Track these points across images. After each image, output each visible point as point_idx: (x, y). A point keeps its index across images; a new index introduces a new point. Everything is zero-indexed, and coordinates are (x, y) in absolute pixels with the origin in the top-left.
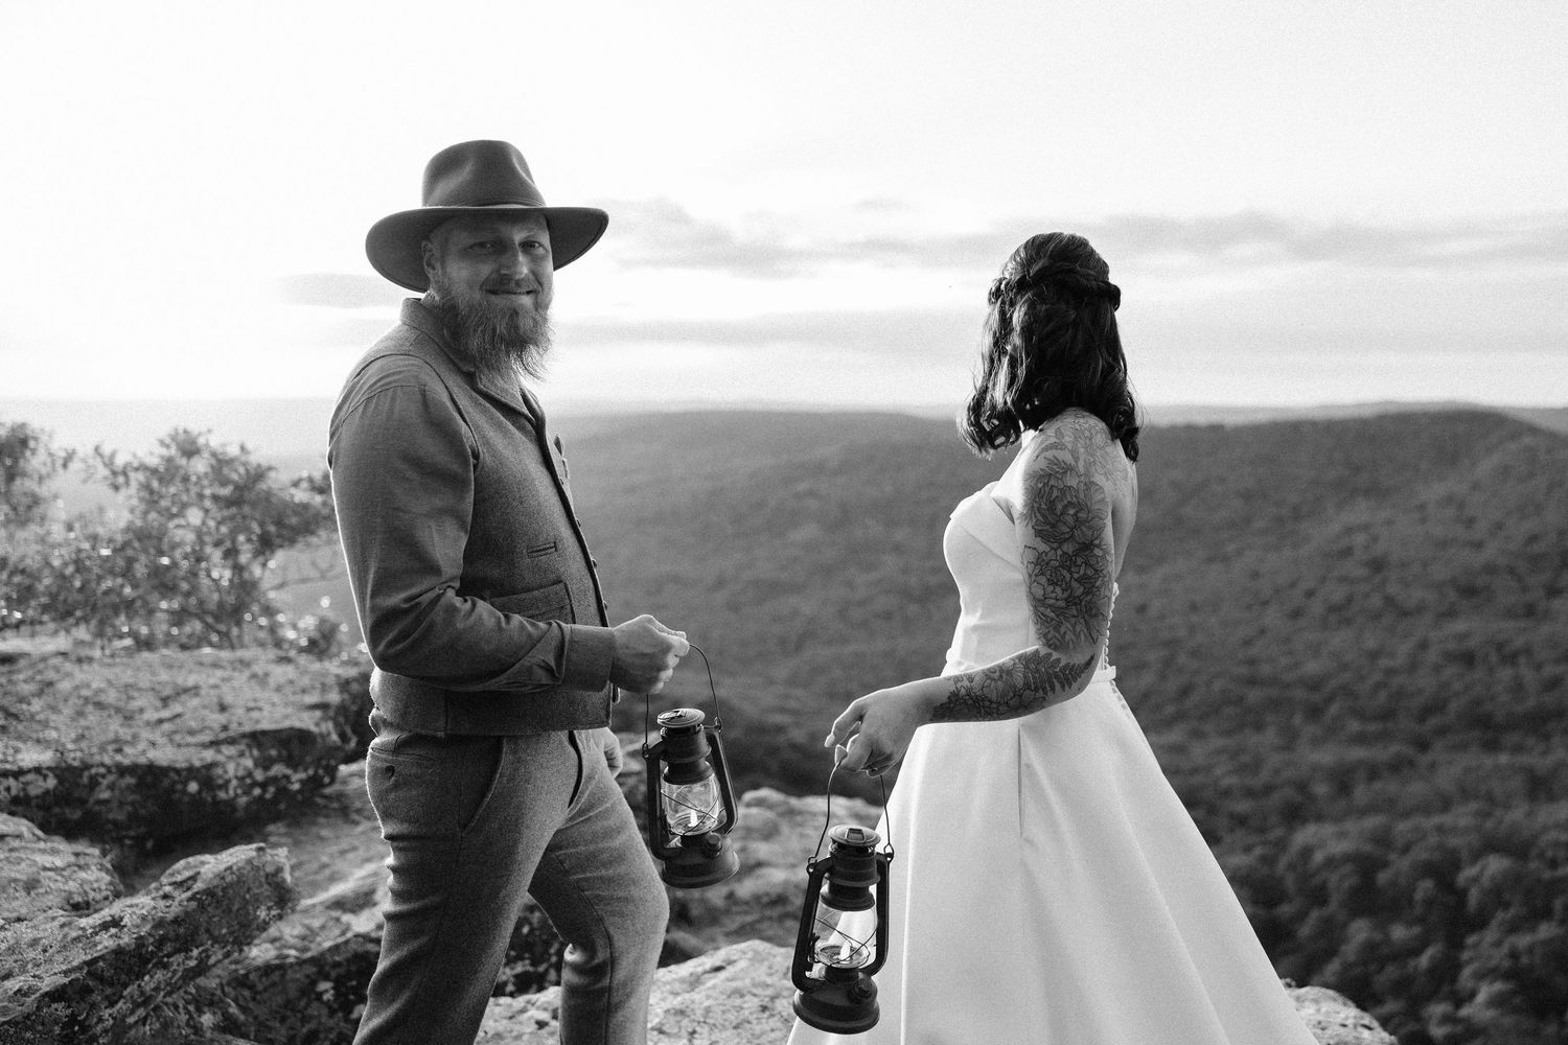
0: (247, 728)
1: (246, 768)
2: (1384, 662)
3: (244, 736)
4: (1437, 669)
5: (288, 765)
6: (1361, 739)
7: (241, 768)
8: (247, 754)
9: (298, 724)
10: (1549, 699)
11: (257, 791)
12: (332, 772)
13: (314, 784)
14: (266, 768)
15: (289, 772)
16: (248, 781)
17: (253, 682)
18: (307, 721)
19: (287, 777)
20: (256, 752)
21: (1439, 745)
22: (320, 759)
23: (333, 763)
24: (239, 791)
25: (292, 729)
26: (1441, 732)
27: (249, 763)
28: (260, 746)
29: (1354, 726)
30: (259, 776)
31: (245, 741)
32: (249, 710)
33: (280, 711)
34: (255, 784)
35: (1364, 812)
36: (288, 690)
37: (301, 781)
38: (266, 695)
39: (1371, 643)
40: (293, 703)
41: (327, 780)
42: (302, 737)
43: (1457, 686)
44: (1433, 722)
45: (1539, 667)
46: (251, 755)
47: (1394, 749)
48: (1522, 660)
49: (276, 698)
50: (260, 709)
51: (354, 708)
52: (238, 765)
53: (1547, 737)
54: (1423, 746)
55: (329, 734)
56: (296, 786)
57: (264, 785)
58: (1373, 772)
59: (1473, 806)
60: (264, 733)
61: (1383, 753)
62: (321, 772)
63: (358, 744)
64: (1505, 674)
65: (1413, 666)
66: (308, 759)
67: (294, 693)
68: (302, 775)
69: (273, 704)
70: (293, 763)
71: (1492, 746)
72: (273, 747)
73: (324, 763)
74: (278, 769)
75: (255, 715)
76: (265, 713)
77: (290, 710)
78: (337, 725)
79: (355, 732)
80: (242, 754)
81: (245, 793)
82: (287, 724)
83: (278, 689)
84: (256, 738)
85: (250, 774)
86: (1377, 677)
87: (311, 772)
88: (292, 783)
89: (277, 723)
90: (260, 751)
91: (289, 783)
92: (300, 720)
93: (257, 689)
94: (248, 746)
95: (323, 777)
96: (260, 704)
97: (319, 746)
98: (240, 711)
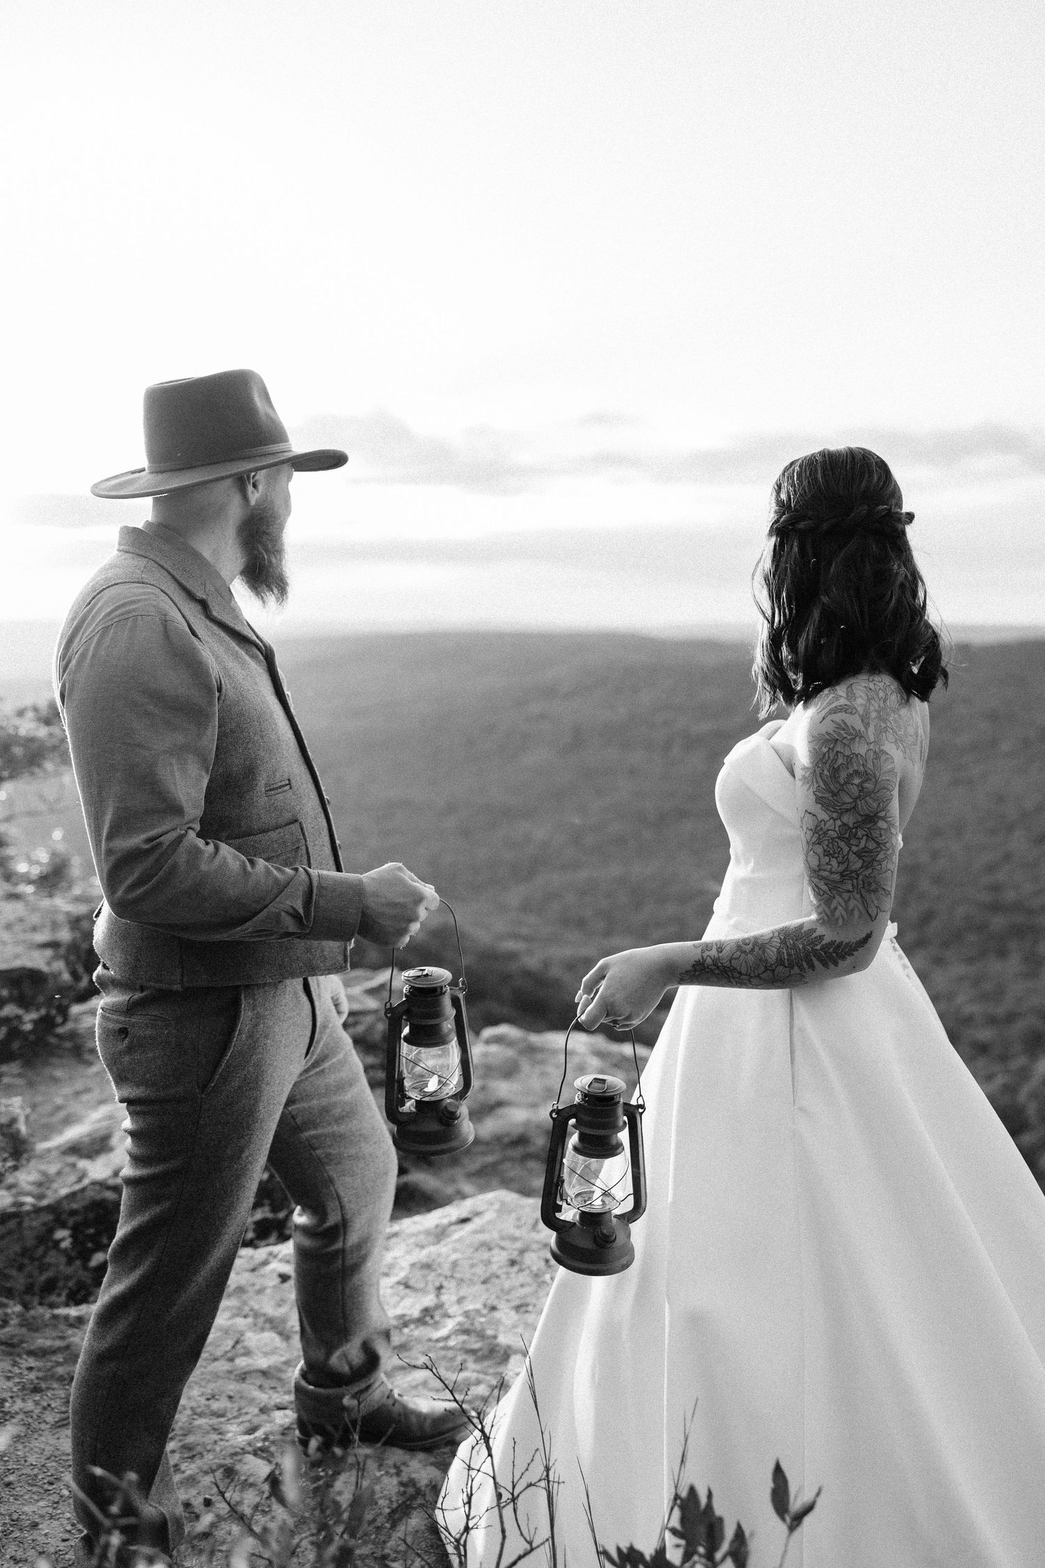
5: (20, 1005)
9: (29, 964)
12: (64, 1011)
13: (46, 1024)
15: (20, 1012)
18: (38, 961)
19: (19, 1017)
23: (65, 1002)
25: (22, 968)
33: (10, 950)
36: (17, 928)
37: (35, 1022)
40: (24, 941)
41: (59, 1020)
42: (34, 977)
49: (6, 936)
51: (85, 946)
55: (60, 973)
56: (28, 1027)
62: (54, 1012)
66: (41, 999)
67: (25, 931)
68: (34, 1015)
69: (4, 944)
70: (25, 1003)
72: (4, 987)
74: (9, 1009)
77: (20, 949)
78: (68, 963)
82: (17, 963)
83: (8, 926)
87: (43, 1012)
88: (25, 1023)
89: (8, 962)
91: (21, 1022)
92: (31, 960)
95: (55, 1017)
97: (51, 985)
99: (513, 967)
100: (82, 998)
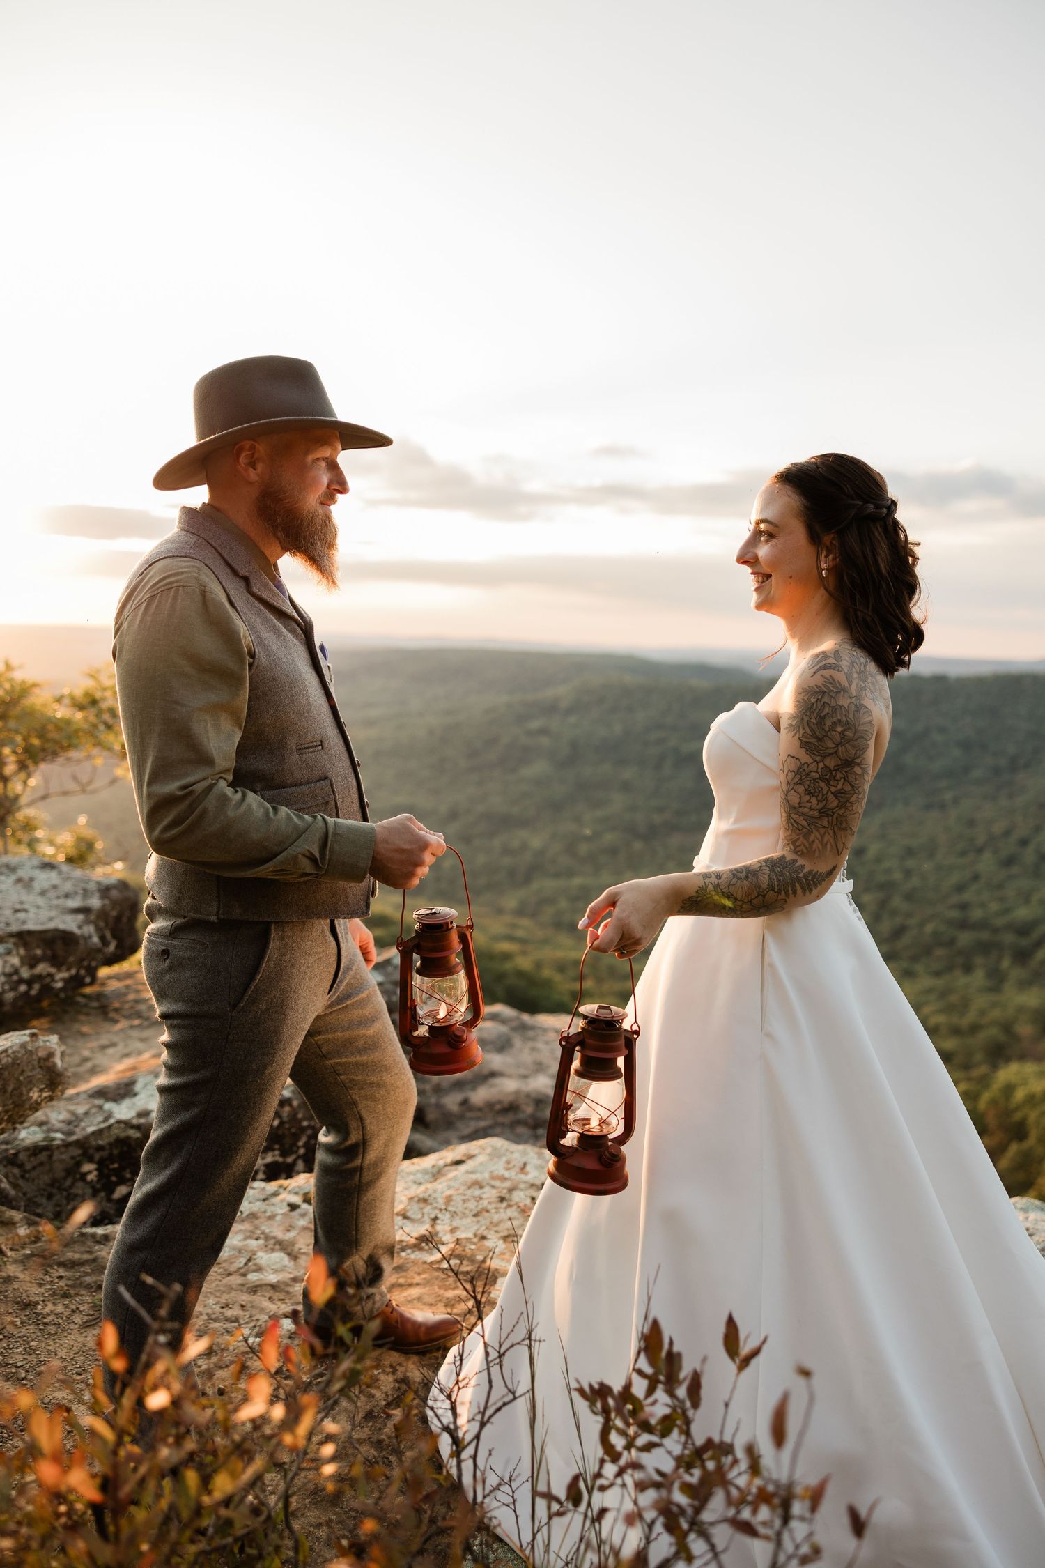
0: (14, 928)
1: (12, 966)
3: (11, 935)
5: (53, 965)
7: (8, 965)
8: (14, 952)
9: (62, 926)
11: (23, 988)
12: (92, 972)
13: (76, 983)
14: (32, 967)
15: (53, 970)
16: (15, 978)
17: (19, 886)
18: (70, 924)
19: (50, 975)
20: (22, 951)
22: (82, 960)
23: (94, 964)
24: (7, 987)
25: (56, 930)
27: (15, 961)
28: (26, 945)
30: (25, 973)
31: (12, 940)
32: (16, 911)
33: (45, 914)
34: (21, 981)
36: (52, 894)
37: (63, 980)
38: (31, 897)
40: (57, 906)
41: (88, 980)
42: (66, 938)
46: (18, 954)
49: (41, 901)
50: (26, 911)
51: (114, 913)
52: (6, 962)
55: (90, 937)
56: (59, 985)
57: (30, 982)
60: (30, 933)
62: (82, 972)
63: (117, 947)
66: (71, 959)
67: (58, 897)
68: (65, 975)
69: (38, 907)
70: (57, 962)
72: (38, 947)
73: (85, 963)
74: (42, 968)
75: (22, 915)
76: (31, 915)
77: (53, 913)
78: (98, 929)
79: (114, 936)
80: (9, 953)
81: (12, 989)
82: (51, 925)
83: (43, 893)
84: (23, 938)
85: (16, 972)
87: (73, 972)
88: (56, 981)
89: (42, 924)
90: (26, 950)
91: (53, 980)
92: (64, 922)
93: (23, 892)
94: (15, 944)
95: (84, 978)
96: (26, 906)
97: (82, 947)
98: (8, 912)
99: (508, 966)
100: (110, 962)
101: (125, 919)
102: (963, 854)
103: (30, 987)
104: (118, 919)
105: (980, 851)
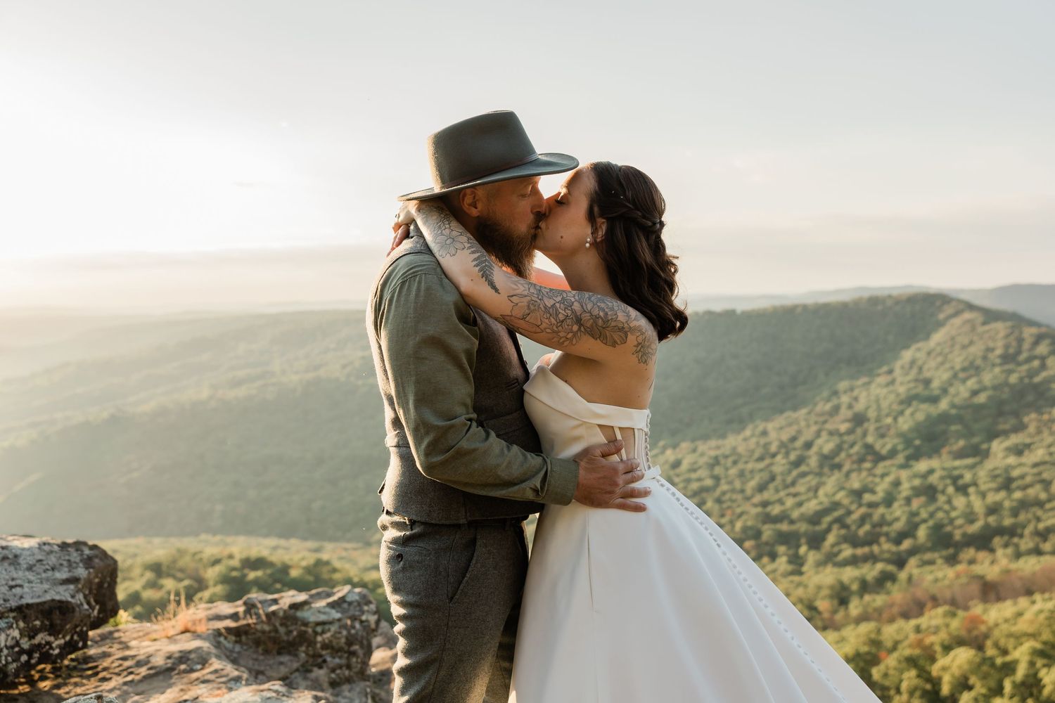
0: (13, 604)
1: (13, 638)
2: (867, 497)
3: (11, 610)
4: (908, 500)
5: (50, 635)
6: (854, 561)
7: (10, 638)
8: (14, 626)
9: (57, 598)
10: (992, 520)
11: (24, 658)
12: (84, 637)
13: (70, 647)
14: (31, 637)
15: (52, 639)
16: (17, 649)
17: (6, 564)
18: (64, 594)
19: (48, 643)
20: (22, 624)
21: (913, 562)
22: (76, 626)
23: (85, 629)
24: (10, 659)
25: (53, 600)
26: (913, 552)
27: (16, 633)
28: (25, 618)
29: (847, 552)
30: (25, 644)
31: (12, 615)
32: (11, 587)
33: (39, 588)
34: (22, 652)
35: (859, 620)
36: (39, 568)
37: (59, 646)
38: (20, 574)
39: (855, 484)
40: (47, 580)
41: (80, 644)
42: (63, 608)
43: (924, 515)
44: (906, 544)
45: (983, 495)
46: (17, 627)
47: (880, 566)
48: (971, 490)
49: (30, 576)
50: (21, 586)
51: (97, 580)
52: (8, 635)
53: (992, 551)
54: (901, 562)
55: (82, 604)
56: (57, 651)
57: (30, 653)
58: (865, 587)
59: (940, 610)
60: (28, 606)
61: (871, 572)
62: (76, 637)
63: (99, 612)
64: (960, 502)
65: (889, 501)
66: (68, 627)
67: (45, 571)
68: (62, 641)
69: (30, 582)
70: (54, 631)
71: (952, 560)
72: (37, 618)
73: (78, 629)
74: (41, 638)
75: (18, 591)
76: (26, 590)
77: (46, 586)
78: (85, 597)
79: (97, 602)
80: (10, 627)
81: (14, 661)
82: (48, 597)
83: (30, 568)
84: (22, 611)
85: (17, 644)
86: (863, 510)
87: (68, 638)
88: (54, 650)
89: (39, 597)
90: (24, 622)
91: (51, 648)
92: (58, 593)
93: (12, 568)
94: (14, 618)
95: (77, 642)
96: (19, 582)
97: (77, 614)
98: (4, 589)
100: (95, 626)
101: (106, 585)
102: (761, 459)
103: (30, 657)
104: (100, 585)
105: (774, 456)
